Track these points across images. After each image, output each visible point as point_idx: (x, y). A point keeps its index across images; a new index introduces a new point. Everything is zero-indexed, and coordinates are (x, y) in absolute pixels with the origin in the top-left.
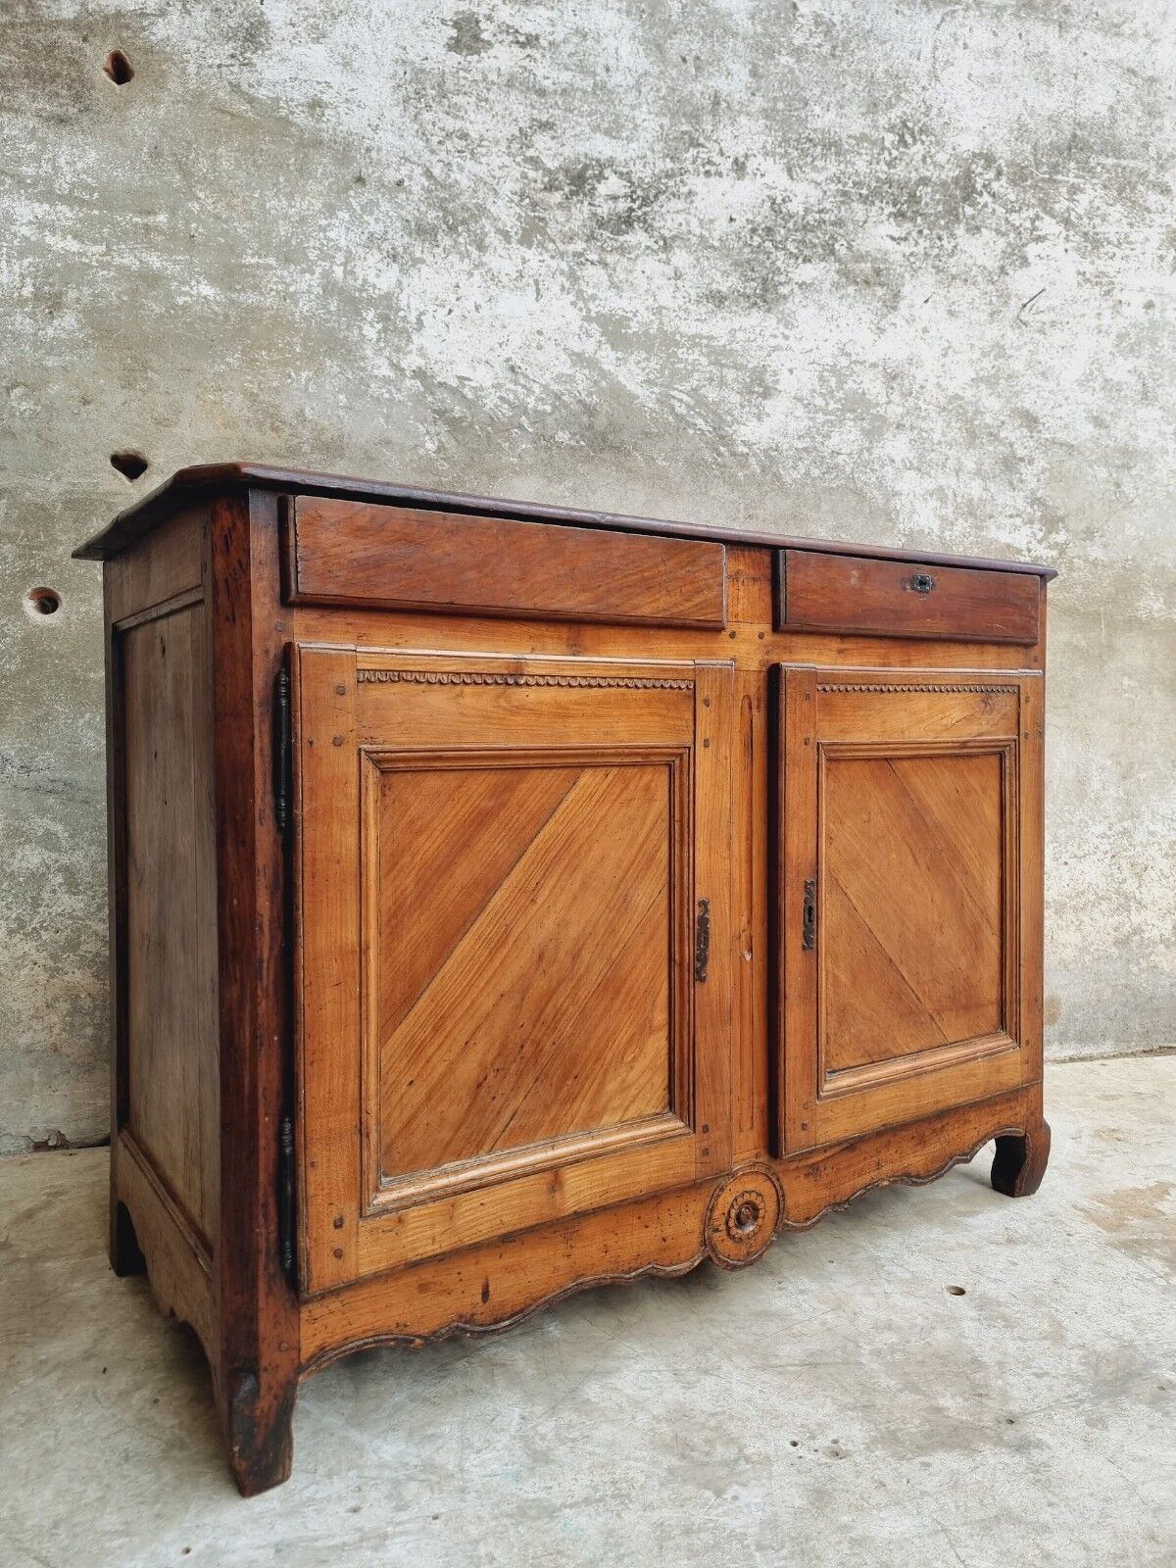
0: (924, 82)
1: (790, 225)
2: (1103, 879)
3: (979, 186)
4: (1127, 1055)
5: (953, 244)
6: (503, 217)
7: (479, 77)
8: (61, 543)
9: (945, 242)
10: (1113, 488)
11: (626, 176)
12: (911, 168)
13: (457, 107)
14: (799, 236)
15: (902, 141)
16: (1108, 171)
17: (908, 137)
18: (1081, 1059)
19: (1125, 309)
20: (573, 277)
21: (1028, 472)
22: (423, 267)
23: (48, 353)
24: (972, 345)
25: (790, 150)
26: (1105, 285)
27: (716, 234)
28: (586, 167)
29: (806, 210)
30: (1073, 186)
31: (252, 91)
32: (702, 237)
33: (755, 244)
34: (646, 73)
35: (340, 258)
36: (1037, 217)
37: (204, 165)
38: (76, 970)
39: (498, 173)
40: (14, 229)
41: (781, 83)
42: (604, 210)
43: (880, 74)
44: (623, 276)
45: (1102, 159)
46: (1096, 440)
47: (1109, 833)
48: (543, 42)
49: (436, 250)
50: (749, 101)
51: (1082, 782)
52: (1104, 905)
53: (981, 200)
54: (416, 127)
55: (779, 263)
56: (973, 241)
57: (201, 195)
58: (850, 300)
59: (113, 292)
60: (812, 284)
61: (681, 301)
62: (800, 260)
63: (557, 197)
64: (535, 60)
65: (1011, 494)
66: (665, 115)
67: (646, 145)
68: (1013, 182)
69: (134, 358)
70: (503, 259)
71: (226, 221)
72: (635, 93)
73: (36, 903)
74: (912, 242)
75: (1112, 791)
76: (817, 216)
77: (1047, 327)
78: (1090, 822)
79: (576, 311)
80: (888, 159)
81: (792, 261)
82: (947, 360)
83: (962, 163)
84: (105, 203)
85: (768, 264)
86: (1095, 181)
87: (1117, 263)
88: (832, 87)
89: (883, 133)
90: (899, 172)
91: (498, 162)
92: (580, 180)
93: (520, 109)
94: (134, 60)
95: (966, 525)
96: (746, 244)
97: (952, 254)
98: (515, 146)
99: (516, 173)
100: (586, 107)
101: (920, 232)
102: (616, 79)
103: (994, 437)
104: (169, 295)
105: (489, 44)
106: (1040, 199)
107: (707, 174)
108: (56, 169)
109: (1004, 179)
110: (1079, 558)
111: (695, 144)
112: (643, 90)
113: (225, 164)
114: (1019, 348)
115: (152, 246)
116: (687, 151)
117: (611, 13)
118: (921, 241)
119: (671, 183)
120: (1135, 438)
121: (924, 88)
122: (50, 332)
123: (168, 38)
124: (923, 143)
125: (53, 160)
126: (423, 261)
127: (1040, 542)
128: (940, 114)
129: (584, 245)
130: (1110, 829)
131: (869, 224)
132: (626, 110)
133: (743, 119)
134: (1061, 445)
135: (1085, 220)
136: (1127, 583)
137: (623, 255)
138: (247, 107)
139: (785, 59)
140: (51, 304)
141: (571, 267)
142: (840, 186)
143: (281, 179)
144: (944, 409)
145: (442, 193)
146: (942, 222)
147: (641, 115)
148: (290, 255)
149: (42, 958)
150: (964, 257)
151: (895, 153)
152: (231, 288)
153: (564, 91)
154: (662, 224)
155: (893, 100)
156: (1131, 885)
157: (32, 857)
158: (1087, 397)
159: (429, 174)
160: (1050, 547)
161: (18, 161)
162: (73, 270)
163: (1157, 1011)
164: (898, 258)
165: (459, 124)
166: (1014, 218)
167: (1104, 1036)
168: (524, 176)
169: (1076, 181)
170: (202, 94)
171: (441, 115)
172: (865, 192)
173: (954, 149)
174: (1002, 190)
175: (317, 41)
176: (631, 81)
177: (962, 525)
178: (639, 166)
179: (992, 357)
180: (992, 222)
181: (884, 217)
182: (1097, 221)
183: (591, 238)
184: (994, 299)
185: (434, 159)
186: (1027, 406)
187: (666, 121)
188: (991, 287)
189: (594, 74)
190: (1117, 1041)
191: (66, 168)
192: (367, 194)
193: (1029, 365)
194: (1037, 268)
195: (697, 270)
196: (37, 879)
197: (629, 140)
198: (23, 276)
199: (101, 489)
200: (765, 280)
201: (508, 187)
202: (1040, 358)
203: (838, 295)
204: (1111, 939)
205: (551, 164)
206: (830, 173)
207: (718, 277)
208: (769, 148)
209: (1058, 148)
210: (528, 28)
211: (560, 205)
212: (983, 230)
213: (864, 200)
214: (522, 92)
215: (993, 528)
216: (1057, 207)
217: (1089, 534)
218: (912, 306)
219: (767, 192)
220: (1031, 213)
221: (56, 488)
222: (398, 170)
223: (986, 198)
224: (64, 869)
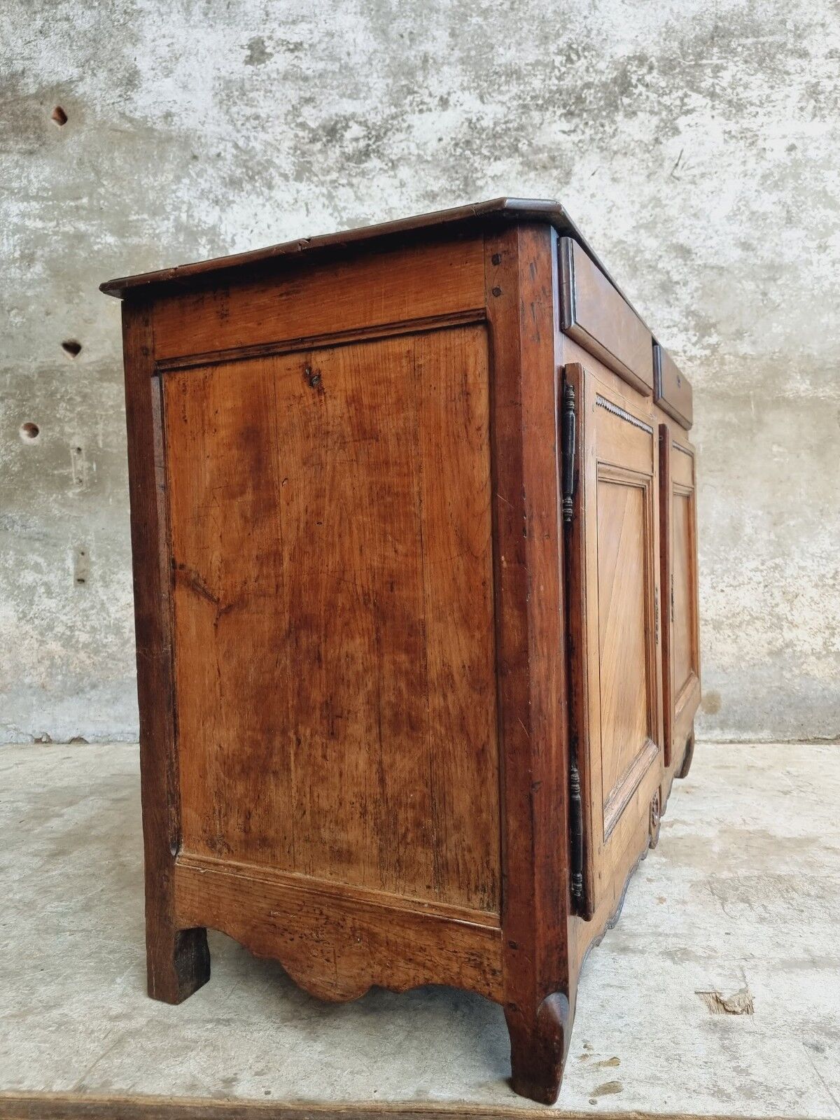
0: (585, 13)
1: (484, 136)
2: (757, 603)
3: (634, 81)
4: (783, 742)
5: (614, 127)
6: (284, 165)
7: (265, 77)
8: (38, 396)
9: (607, 128)
10: (760, 297)
11: (364, 124)
12: (576, 78)
13: (252, 100)
14: (490, 143)
15: (569, 60)
16: (749, 49)
17: (574, 57)
18: (740, 742)
19: (769, 155)
20: (330, 197)
21: (683, 293)
22: (234, 206)
23: (28, 288)
24: (633, 202)
25: (481, 83)
26: (750, 138)
27: (429, 152)
28: (336, 123)
29: (495, 124)
30: (717, 66)
31: (132, 115)
32: (419, 156)
33: (458, 154)
34: (375, 51)
35: (185, 207)
36: (686, 95)
37: (106, 166)
38: (53, 643)
39: (279, 137)
40: (9, 219)
41: (473, 37)
42: (350, 149)
43: (549, 15)
44: (364, 191)
45: (743, 41)
46: (744, 261)
47: (761, 568)
48: (306, 46)
49: (242, 194)
50: (450, 55)
51: (736, 528)
52: (758, 624)
53: (636, 91)
54: (228, 117)
55: (476, 165)
56: (631, 123)
57: (105, 183)
58: (531, 182)
59: (61, 249)
60: (502, 175)
61: (405, 202)
62: (492, 160)
63: (318, 145)
64: (301, 59)
65: (668, 310)
66: (389, 77)
67: (377, 100)
68: (664, 73)
69: (73, 286)
70: (284, 193)
71: (119, 196)
72: (368, 66)
73: (31, 603)
74: (580, 132)
75: (764, 535)
76: (504, 126)
77: (697, 180)
78: (744, 560)
79: (333, 219)
80: (558, 74)
81: (486, 161)
82: (611, 215)
83: (619, 66)
84: (55, 197)
85: (468, 166)
86: (736, 59)
87: (761, 119)
88: (511, 32)
89: (553, 57)
90: (568, 82)
91: (279, 130)
92: (332, 132)
93: (292, 93)
94: (68, 111)
96: (451, 155)
97: (614, 135)
98: (290, 117)
99: (291, 134)
100: (335, 83)
101: (586, 124)
102: (357, 59)
103: (653, 268)
104: (90, 246)
105: (271, 55)
106: (687, 82)
107: (421, 111)
108: (30, 181)
109: (655, 72)
110: (730, 354)
111: (411, 92)
112: (374, 63)
113: (118, 162)
114: (673, 198)
115: (80, 218)
116: (405, 98)
117: (349, 17)
118: (587, 130)
119: (395, 122)
120: (781, 255)
121: (585, 17)
122: (29, 275)
123: (85, 93)
124: (586, 57)
125: (28, 176)
126: (234, 202)
128: (599, 33)
129: (337, 175)
130: (763, 564)
131: (545, 125)
132: (362, 79)
133: (445, 69)
134: (712, 268)
135: (729, 90)
136: (775, 371)
137: (363, 177)
138: (129, 125)
139: (476, 20)
140: (29, 259)
141: (329, 192)
142: (521, 102)
143: (150, 165)
144: (610, 252)
145: (244, 157)
146: (604, 113)
147: (373, 80)
148: (157, 211)
149: (35, 634)
150: (623, 136)
151: (563, 69)
152: (123, 236)
153: (321, 75)
154: (390, 151)
155: (561, 32)
156: (783, 609)
157: (29, 577)
158: (735, 228)
159: (236, 146)
161: (10, 180)
162: (39, 239)
163: (810, 709)
164: (570, 145)
165: (254, 110)
166: (666, 100)
167: (761, 727)
168: (296, 136)
169: (719, 62)
170: (105, 122)
171: (243, 107)
172: (540, 102)
173: (612, 57)
174: (654, 81)
175: (167, 76)
176: (365, 59)
178: (373, 115)
179: (650, 208)
180: (647, 106)
181: (556, 118)
182: (740, 89)
183: (342, 169)
184: (650, 164)
185: (239, 135)
186: (681, 241)
187: (390, 81)
188: (647, 155)
189: (340, 59)
190: (774, 730)
191: (34, 180)
192: (199, 165)
193: (683, 209)
194: (687, 134)
195: (417, 178)
196: (32, 589)
197: (365, 98)
198: (15, 246)
199: (57, 364)
200: (466, 178)
201: (286, 145)
202: (693, 202)
203: (523, 179)
204: (765, 651)
205: (313, 125)
206: (512, 94)
207: (431, 181)
208: (465, 84)
209: (702, 40)
210: (295, 39)
211: (321, 151)
212: (639, 113)
213: (540, 108)
214: (293, 81)
216: (703, 85)
217: (739, 334)
218: (582, 179)
219: (466, 116)
220: (680, 93)
221: (34, 365)
222: (217, 147)
223: (641, 88)
224: (45, 584)
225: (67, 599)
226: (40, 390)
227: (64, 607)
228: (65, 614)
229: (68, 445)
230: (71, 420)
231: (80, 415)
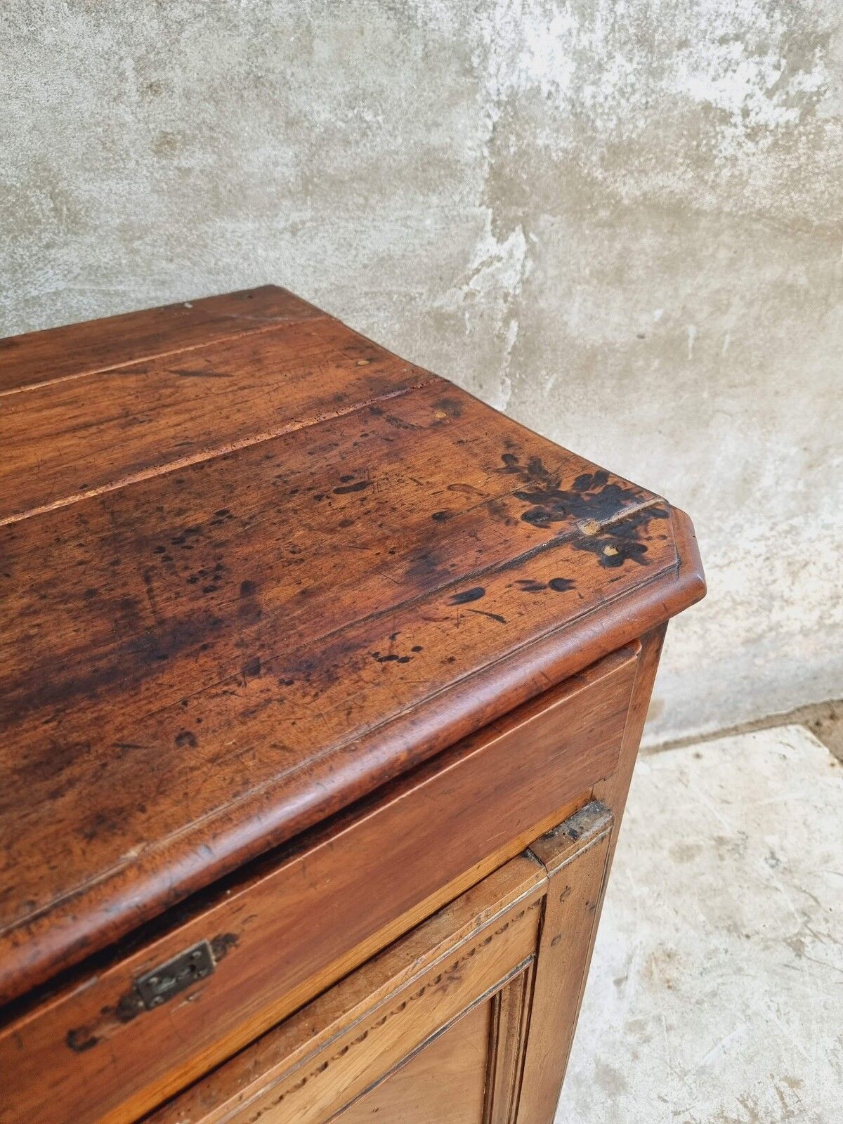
2: (747, 584)
18: (677, 745)
75: (788, 485)
95: (629, 68)
127: (769, 94)
130: (772, 529)
156: (781, 585)
160: (786, 104)
167: (707, 720)
177: (621, 69)
204: (739, 640)
215: (683, 69)
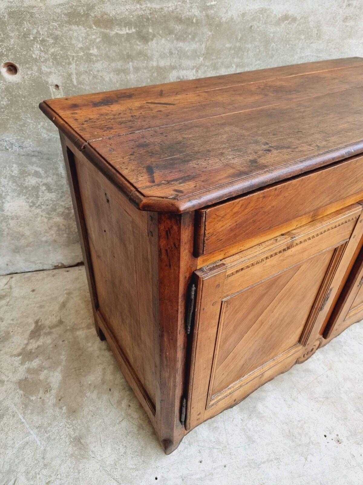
8: (12, 37)
38: (57, 218)
73: (37, 197)
149: (44, 214)
157: (32, 181)
196: (36, 188)
224: (45, 184)
225: (63, 192)
226: (13, 31)
227: (61, 197)
228: (63, 201)
229: (47, 83)
230: (46, 60)
231: (54, 56)
